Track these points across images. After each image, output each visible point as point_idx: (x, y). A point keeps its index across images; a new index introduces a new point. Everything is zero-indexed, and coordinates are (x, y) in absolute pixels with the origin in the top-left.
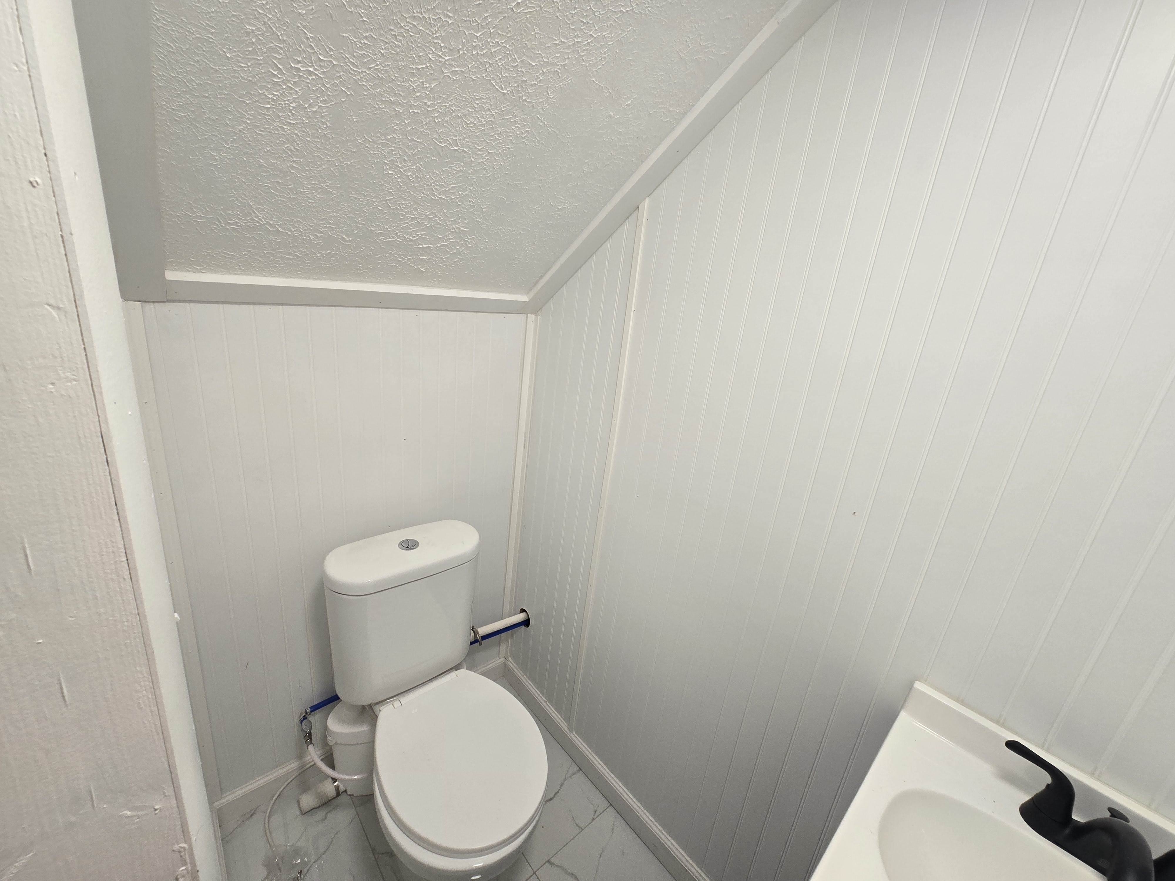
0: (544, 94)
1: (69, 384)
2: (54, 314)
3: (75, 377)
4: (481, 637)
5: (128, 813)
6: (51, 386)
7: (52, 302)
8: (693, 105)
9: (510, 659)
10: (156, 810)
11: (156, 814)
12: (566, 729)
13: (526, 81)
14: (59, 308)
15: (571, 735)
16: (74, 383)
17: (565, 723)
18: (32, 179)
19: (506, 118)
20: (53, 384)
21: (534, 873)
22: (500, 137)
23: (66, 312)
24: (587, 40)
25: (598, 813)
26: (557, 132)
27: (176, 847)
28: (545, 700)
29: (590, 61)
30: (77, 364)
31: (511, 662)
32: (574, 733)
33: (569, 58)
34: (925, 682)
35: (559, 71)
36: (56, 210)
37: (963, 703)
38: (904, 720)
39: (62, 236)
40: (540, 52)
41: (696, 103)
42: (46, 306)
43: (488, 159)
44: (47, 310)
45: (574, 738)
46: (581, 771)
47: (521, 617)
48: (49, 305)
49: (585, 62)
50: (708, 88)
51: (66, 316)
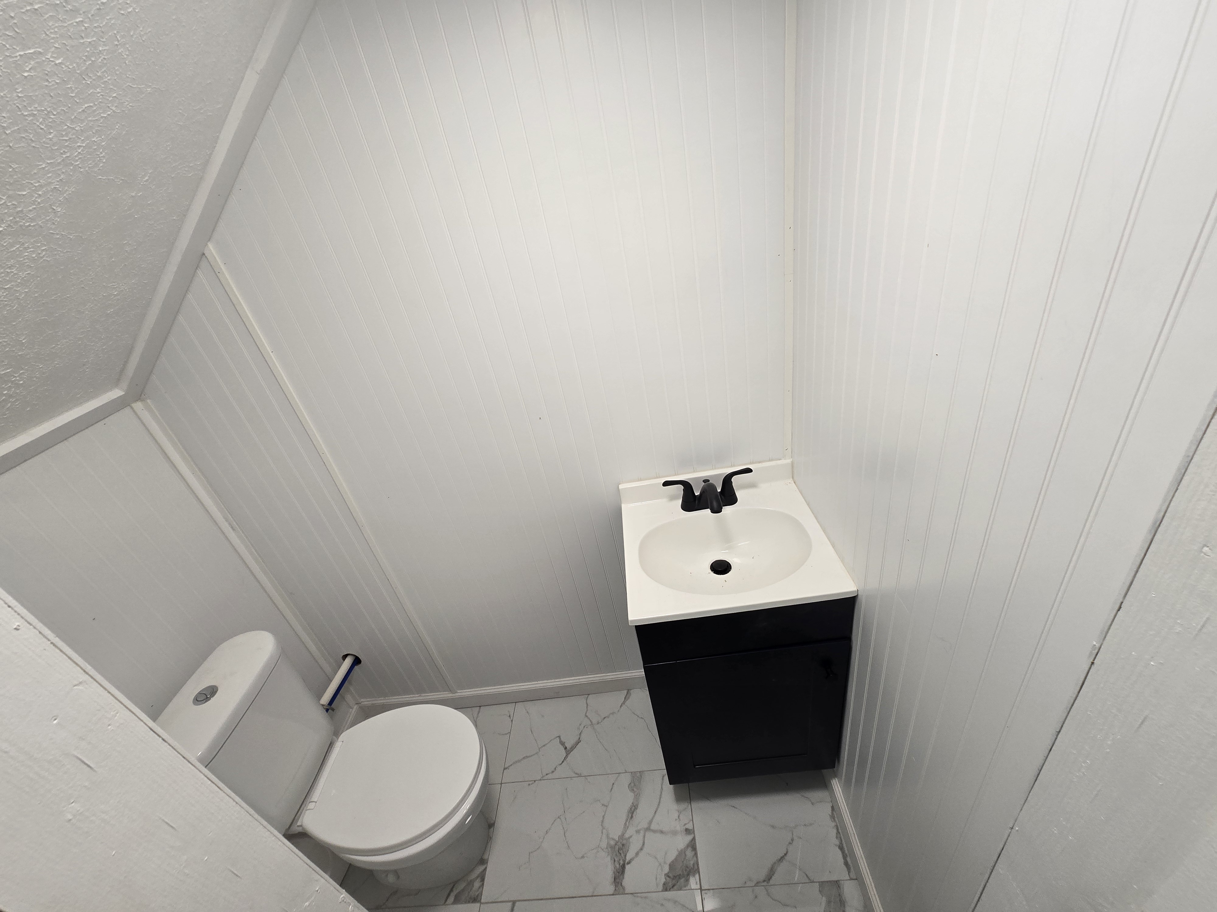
0: (49, 211)
1: (116, 718)
2: (80, 687)
3: (116, 712)
4: (328, 705)
5: (307, 904)
6: (109, 727)
7: (76, 682)
8: (211, 154)
9: (362, 700)
10: (317, 891)
11: (319, 892)
12: (451, 695)
13: (22, 211)
14: (81, 683)
15: (457, 694)
16: (118, 715)
17: (447, 693)
18: (15, 627)
19: (12, 250)
20: (109, 725)
21: (501, 784)
22: (13, 269)
23: (85, 682)
24: (77, 151)
25: (512, 716)
26: (80, 235)
27: (340, 900)
28: (418, 695)
29: (89, 165)
30: (111, 703)
31: (365, 701)
32: (458, 691)
33: (63, 173)
34: (623, 483)
35: (58, 186)
36: (38, 632)
37: (640, 480)
38: (626, 509)
39: (52, 643)
40: (27, 181)
41: (213, 151)
42: (75, 687)
43: (7, 294)
44: (76, 689)
45: (461, 694)
46: (481, 707)
47: (348, 662)
48: (75, 686)
49: (82, 168)
50: (218, 137)
51: (87, 684)
